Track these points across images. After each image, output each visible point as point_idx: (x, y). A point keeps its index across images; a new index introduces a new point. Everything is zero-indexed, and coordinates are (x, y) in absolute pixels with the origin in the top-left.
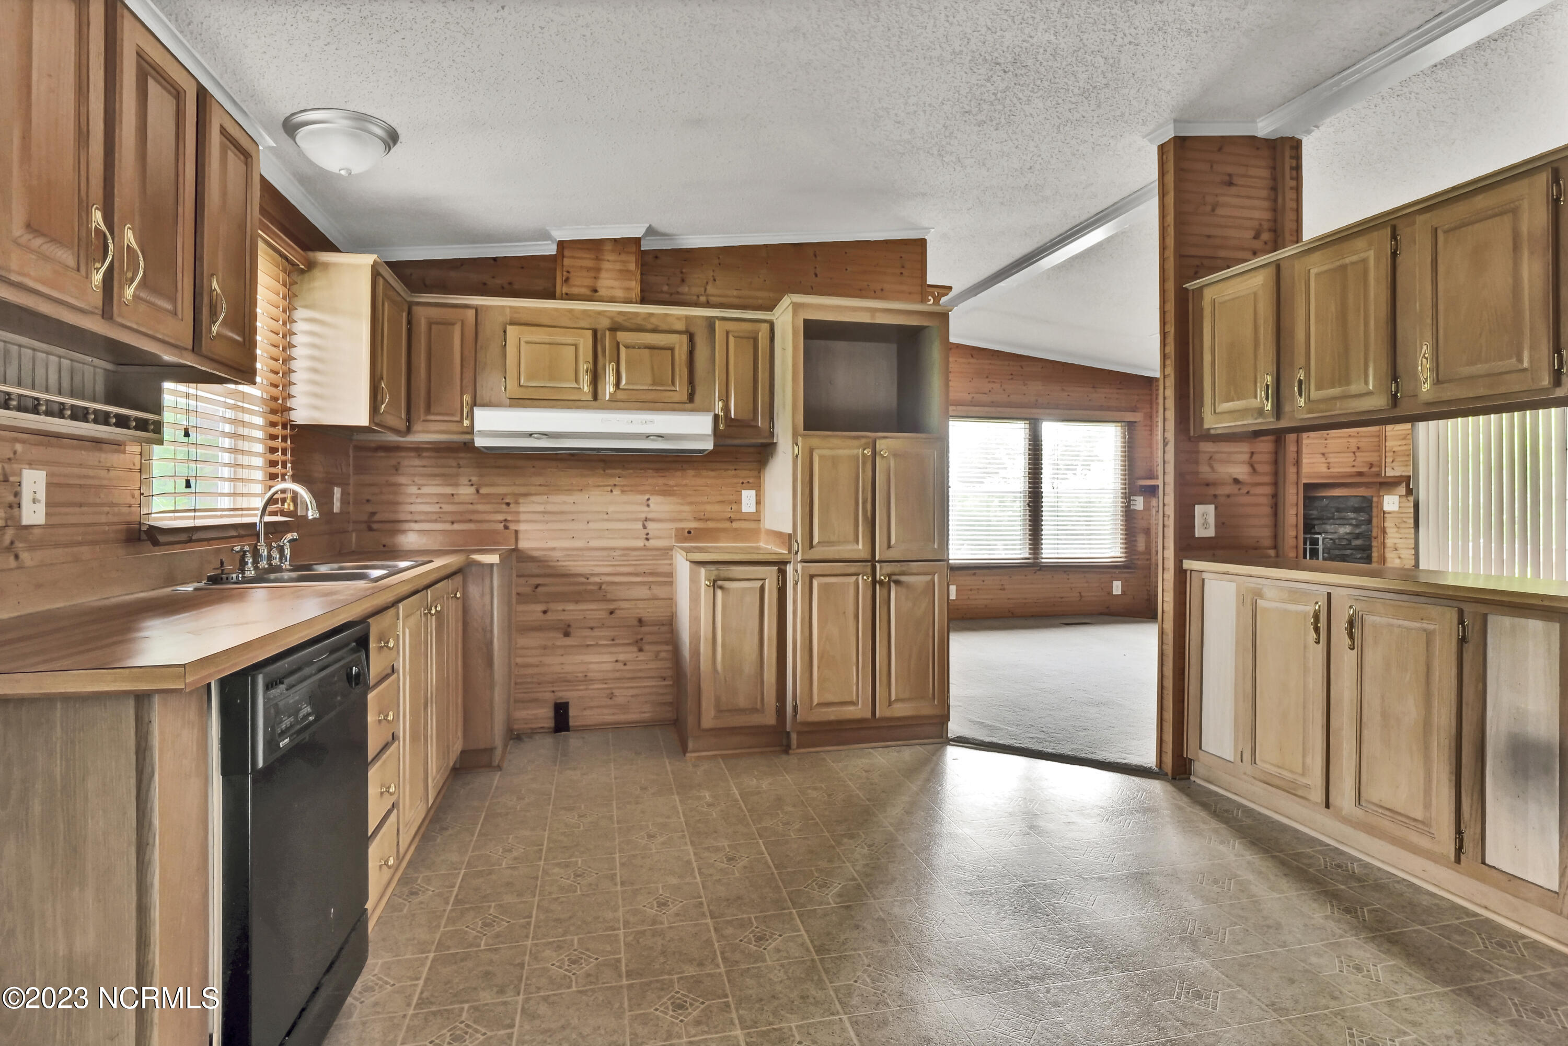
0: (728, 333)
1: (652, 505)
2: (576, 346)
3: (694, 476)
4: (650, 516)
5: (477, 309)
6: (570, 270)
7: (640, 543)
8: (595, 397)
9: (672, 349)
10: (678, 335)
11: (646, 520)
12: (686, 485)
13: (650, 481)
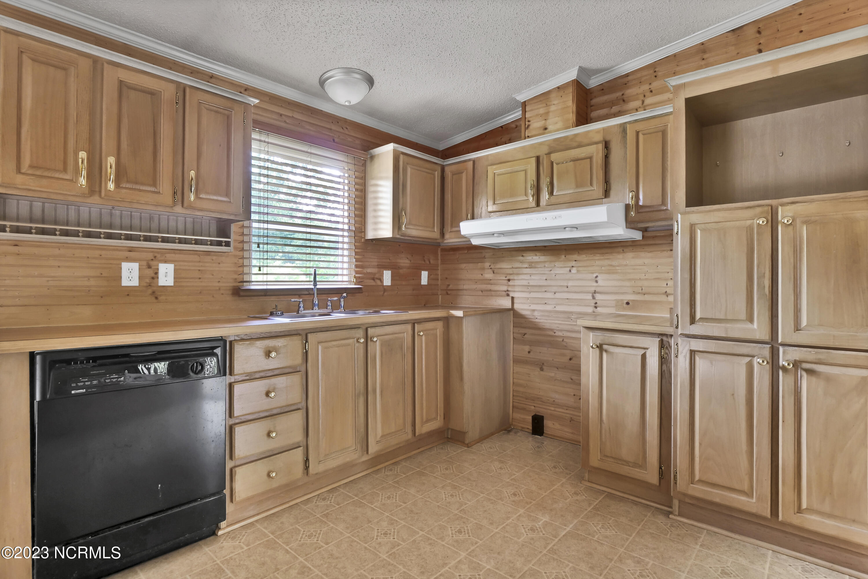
0: (637, 133)
1: (599, 282)
2: (526, 171)
3: (633, 258)
4: (598, 290)
5: (474, 161)
6: (530, 119)
7: (590, 310)
8: (538, 204)
9: (591, 158)
10: (595, 146)
11: (595, 292)
12: (626, 265)
13: (598, 263)
